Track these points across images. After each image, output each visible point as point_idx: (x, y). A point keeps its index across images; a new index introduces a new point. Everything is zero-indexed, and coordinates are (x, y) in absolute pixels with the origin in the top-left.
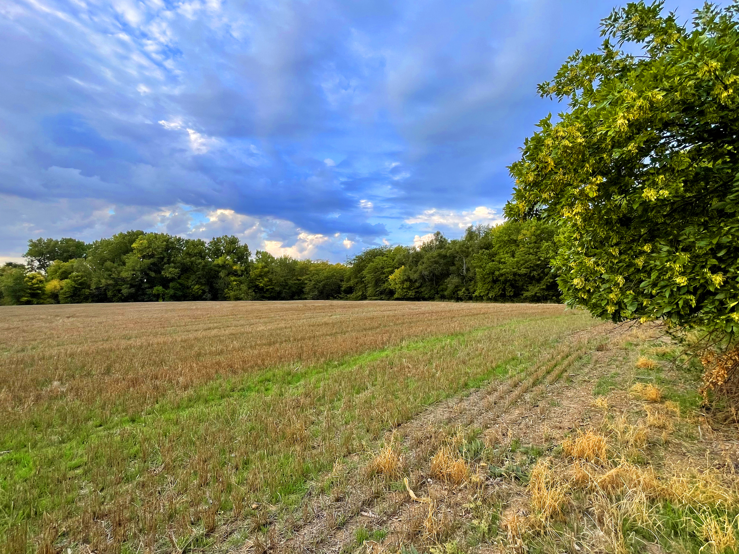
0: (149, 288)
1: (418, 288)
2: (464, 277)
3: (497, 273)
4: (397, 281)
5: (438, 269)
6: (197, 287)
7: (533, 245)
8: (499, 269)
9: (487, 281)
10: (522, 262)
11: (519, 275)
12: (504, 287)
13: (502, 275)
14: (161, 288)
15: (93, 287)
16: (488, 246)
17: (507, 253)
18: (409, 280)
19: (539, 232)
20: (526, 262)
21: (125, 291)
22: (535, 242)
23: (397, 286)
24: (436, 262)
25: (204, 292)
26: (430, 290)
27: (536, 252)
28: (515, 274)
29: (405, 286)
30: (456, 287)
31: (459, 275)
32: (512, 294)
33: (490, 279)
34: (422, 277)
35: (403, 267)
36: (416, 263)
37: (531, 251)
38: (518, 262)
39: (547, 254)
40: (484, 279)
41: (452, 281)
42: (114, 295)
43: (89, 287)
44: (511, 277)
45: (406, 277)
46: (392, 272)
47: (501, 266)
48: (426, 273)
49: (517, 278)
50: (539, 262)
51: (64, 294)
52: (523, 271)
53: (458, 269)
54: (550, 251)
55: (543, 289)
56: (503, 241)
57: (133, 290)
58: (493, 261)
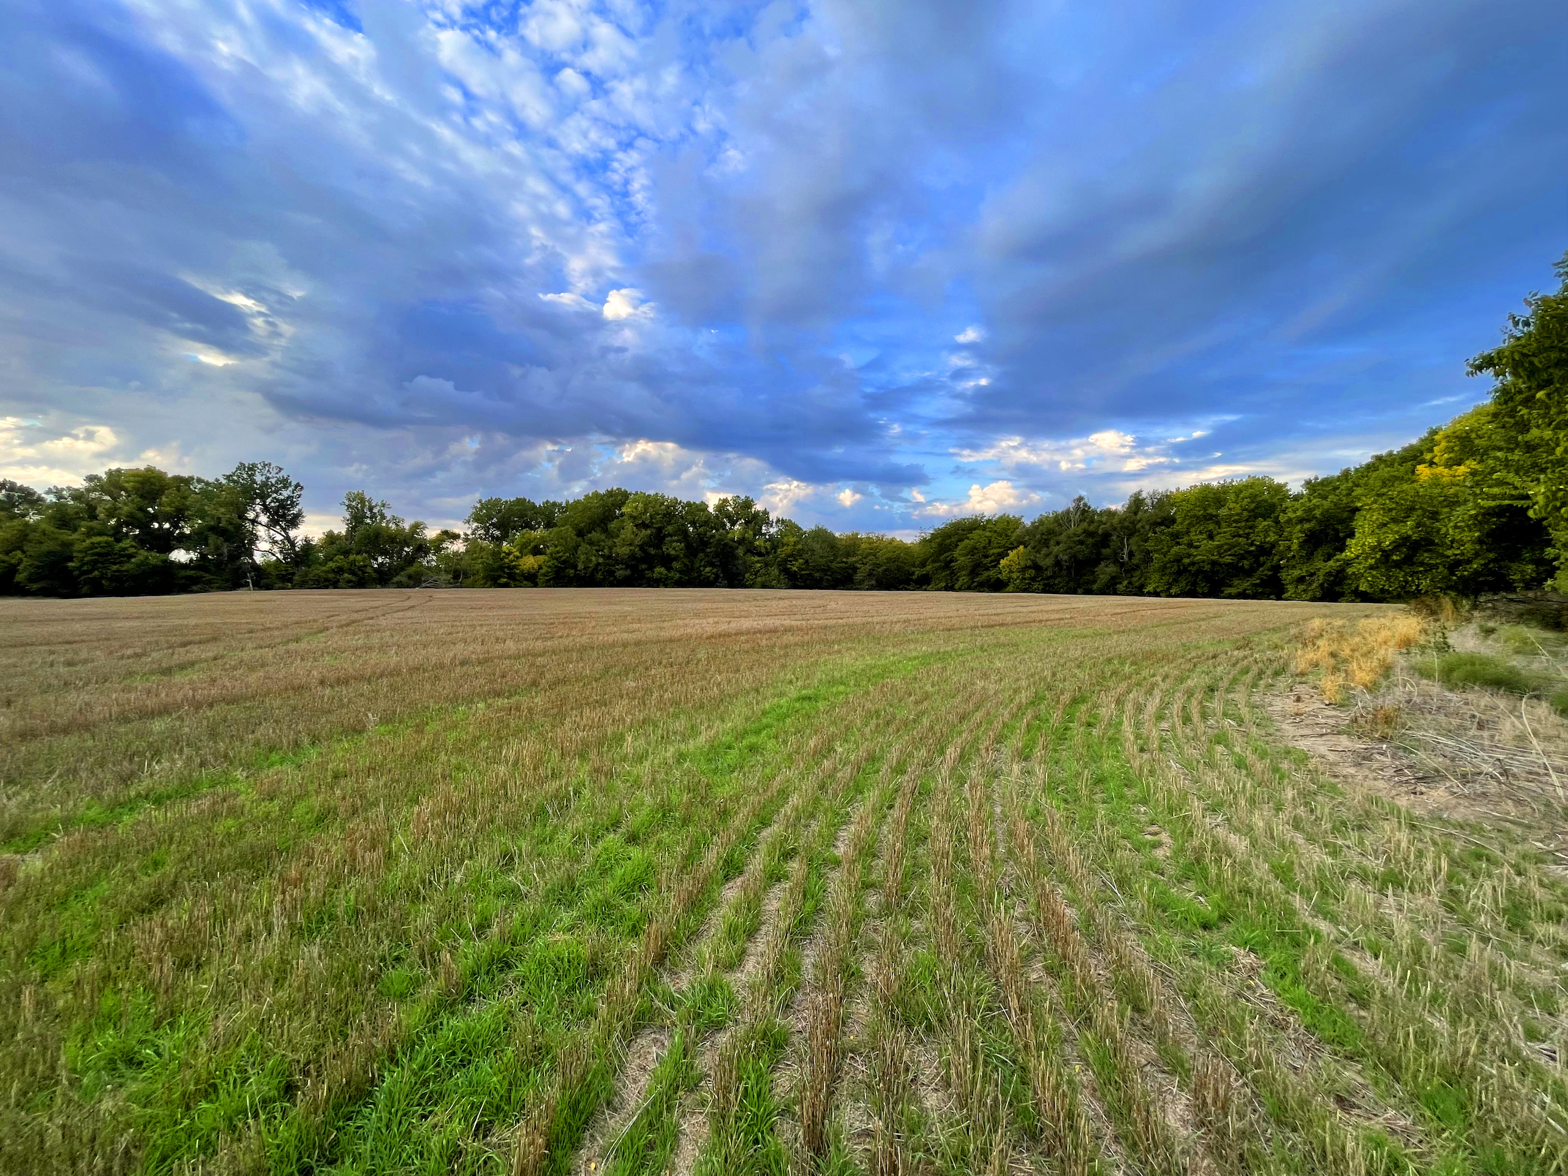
0: (647, 569)
1: (1048, 578)
2: (1122, 565)
3: (1186, 561)
4: (1015, 568)
5: (1084, 551)
6: (708, 569)
7: (1243, 524)
8: (1189, 556)
9: (1168, 571)
10: (1225, 547)
11: (1220, 565)
12: (1195, 581)
13: (1193, 564)
14: (662, 569)
15: (580, 566)
16: (1169, 521)
17: (1201, 533)
18: (1036, 566)
19: (1253, 506)
20: (1234, 547)
21: (621, 573)
22: (1247, 521)
23: (1014, 576)
24: (1081, 543)
25: (717, 576)
26: (1068, 583)
27: (1248, 534)
28: (1214, 563)
29: (1027, 576)
30: (1113, 578)
31: (1116, 562)
32: (1206, 590)
33: (1175, 568)
34: (1058, 563)
35: (1021, 547)
36: (1045, 543)
37: (1241, 532)
38: (1219, 547)
39: (1265, 537)
40: (1163, 569)
41: (1105, 571)
42: (604, 579)
43: (575, 567)
44: (1207, 567)
45: (1029, 563)
46: (1003, 555)
47: (1193, 551)
48: (1065, 557)
49: (1218, 568)
50: (1253, 548)
51: (544, 575)
52: (1228, 559)
53: (1116, 554)
54: (1271, 534)
55: (1255, 585)
56: (1195, 516)
57: (628, 572)
58: (1178, 544)
